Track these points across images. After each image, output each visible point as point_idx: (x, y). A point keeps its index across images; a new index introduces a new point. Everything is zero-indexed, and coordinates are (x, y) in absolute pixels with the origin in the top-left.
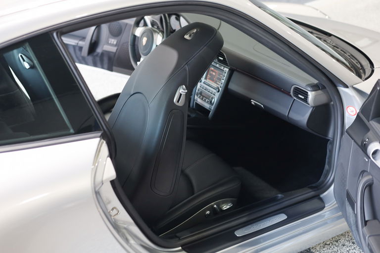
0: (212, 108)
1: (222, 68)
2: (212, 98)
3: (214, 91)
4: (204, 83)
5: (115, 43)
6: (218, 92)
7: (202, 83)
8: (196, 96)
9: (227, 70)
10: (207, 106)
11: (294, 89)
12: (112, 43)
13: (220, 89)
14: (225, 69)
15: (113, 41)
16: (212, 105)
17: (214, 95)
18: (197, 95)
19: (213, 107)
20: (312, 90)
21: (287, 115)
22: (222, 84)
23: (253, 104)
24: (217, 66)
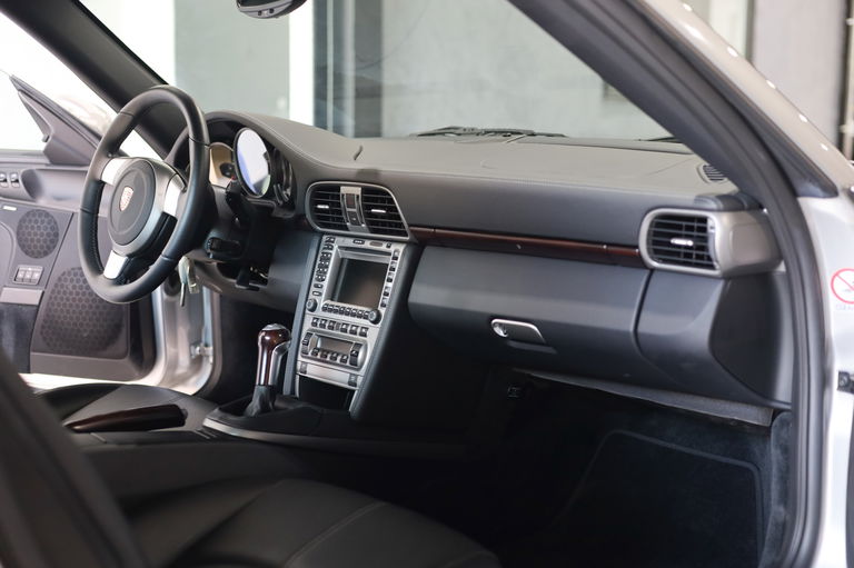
0: (360, 380)
1: (383, 247)
2: (358, 346)
3: (366, 323)
4: (324, 309)
5: (37, 276)
6: (375, 322)
7: (319, 313)
8: (300, 358)
9: (401, 248)
10: (338, 376)
11: (651, 225)
12: (28, 276)
13: (383, 311)
14: (393, 248)
15: (32, 271)
16: (358, 370)
17: (365, 335)
18: (304, 353)
19: (361, 376)
20: (721, 206)
21: (631, 329)
22: (386, 294)
23: (501, 333)
24: (367, 245)
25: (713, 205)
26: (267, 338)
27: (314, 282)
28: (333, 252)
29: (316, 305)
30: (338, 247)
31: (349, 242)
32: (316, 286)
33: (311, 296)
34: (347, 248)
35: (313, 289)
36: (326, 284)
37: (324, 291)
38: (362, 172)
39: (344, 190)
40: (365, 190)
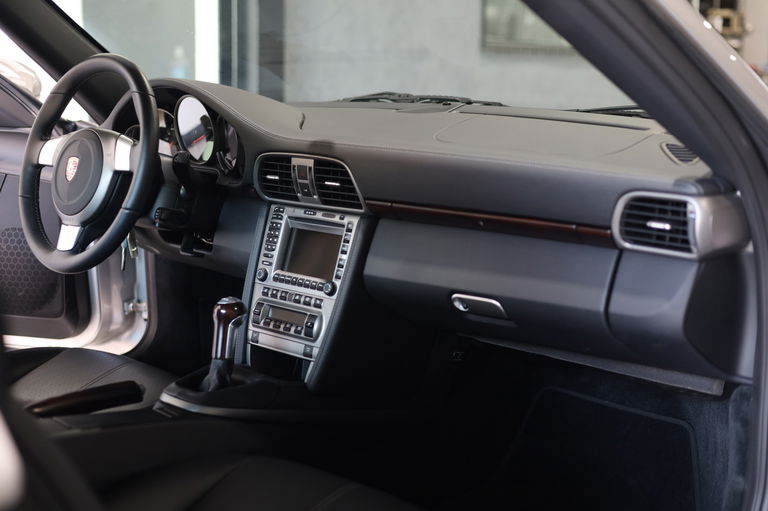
0: (316, 351)
1: (337, 219)
2: (313, 317)
3: (321, 294)
4: (275, 279)
6: (331, 294)
7: (270, 282)
8: (251, 327)
9: (355, 221)
10: (294, 347)
13: (338, 283)
14: (347, 220)
16: (314, 341)
17: (320, 307)
18: (256, 322)
19: (317, 347)
20: (702, 190)
21: (602, 308)
22: (341, 266)
23: (461, 308)
24: (319, 216)
25: (693, 190)
26: (223, 311)
27: (263, 251)
28: (283, 222)
29: (266, 274)
30: (288, 216)
31: (300, 213)
32: (266, 256)
33: (260, 266)
34: (297, 219)
35: (262, 258)
36: (276, 254)
37: (275, 261)
38: (315, 144)
39: (295, 161)
40: (317, 162)
